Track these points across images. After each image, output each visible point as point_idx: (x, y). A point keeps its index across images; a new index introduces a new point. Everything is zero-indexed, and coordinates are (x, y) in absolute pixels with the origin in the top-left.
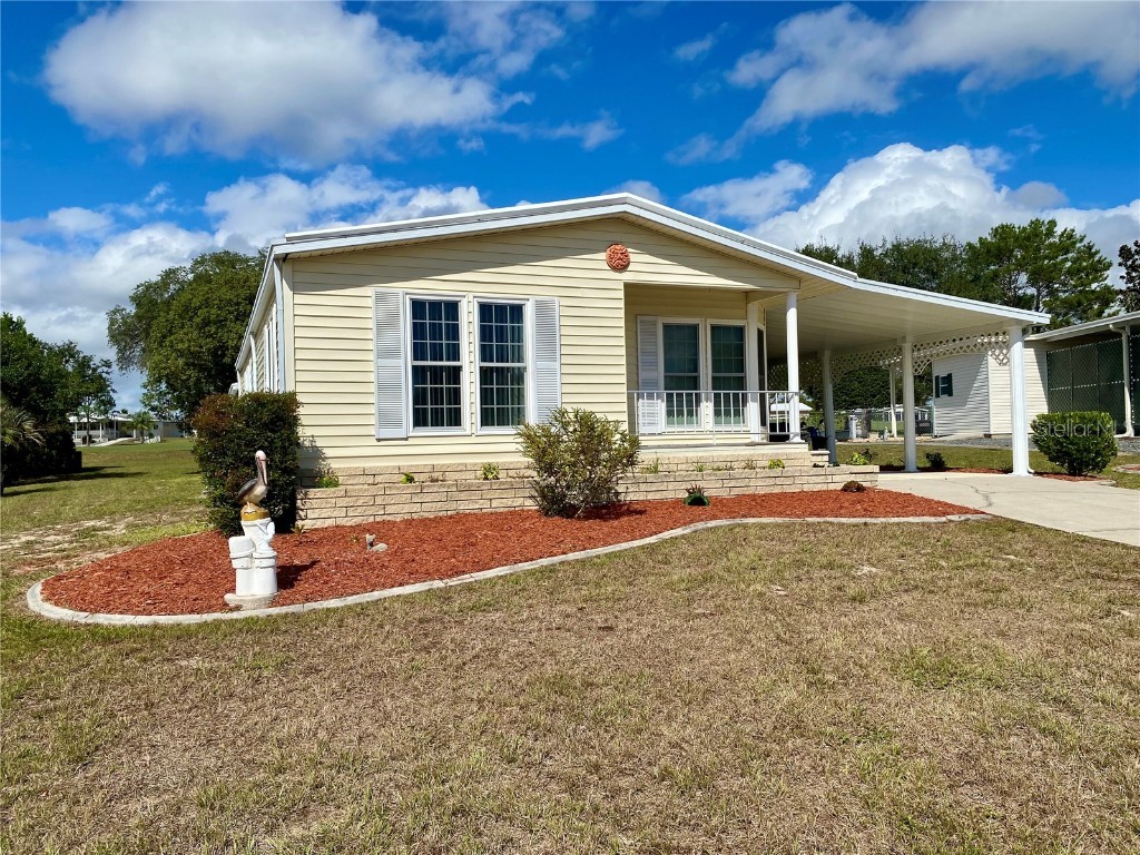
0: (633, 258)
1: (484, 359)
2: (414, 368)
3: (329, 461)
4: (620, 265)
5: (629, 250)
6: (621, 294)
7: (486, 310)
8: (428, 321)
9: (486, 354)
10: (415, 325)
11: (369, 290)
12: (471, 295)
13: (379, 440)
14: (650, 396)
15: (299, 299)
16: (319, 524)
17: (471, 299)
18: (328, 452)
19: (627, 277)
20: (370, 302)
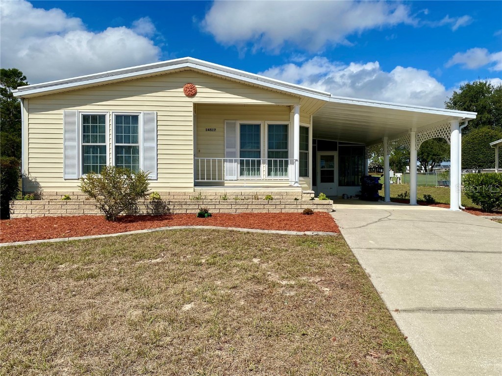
0: (199, 90)
1: (117, 142)
2: (83, 146)
3: (43, 188)
4: (192, 94)
5: (197, 86)
6: (192, 109)
7: (119, 118)
8: (90, 125)
9: (118, 140)
10: (84, 127)
11: (62, 111)
12: (111, 111)
13: (65, 180)
14: (231, 161)
15: (31, 116)
16: (19, 216)
17: (111, 113)
18: (42, 185)
19: (195, 100)
20: (62, 117)
